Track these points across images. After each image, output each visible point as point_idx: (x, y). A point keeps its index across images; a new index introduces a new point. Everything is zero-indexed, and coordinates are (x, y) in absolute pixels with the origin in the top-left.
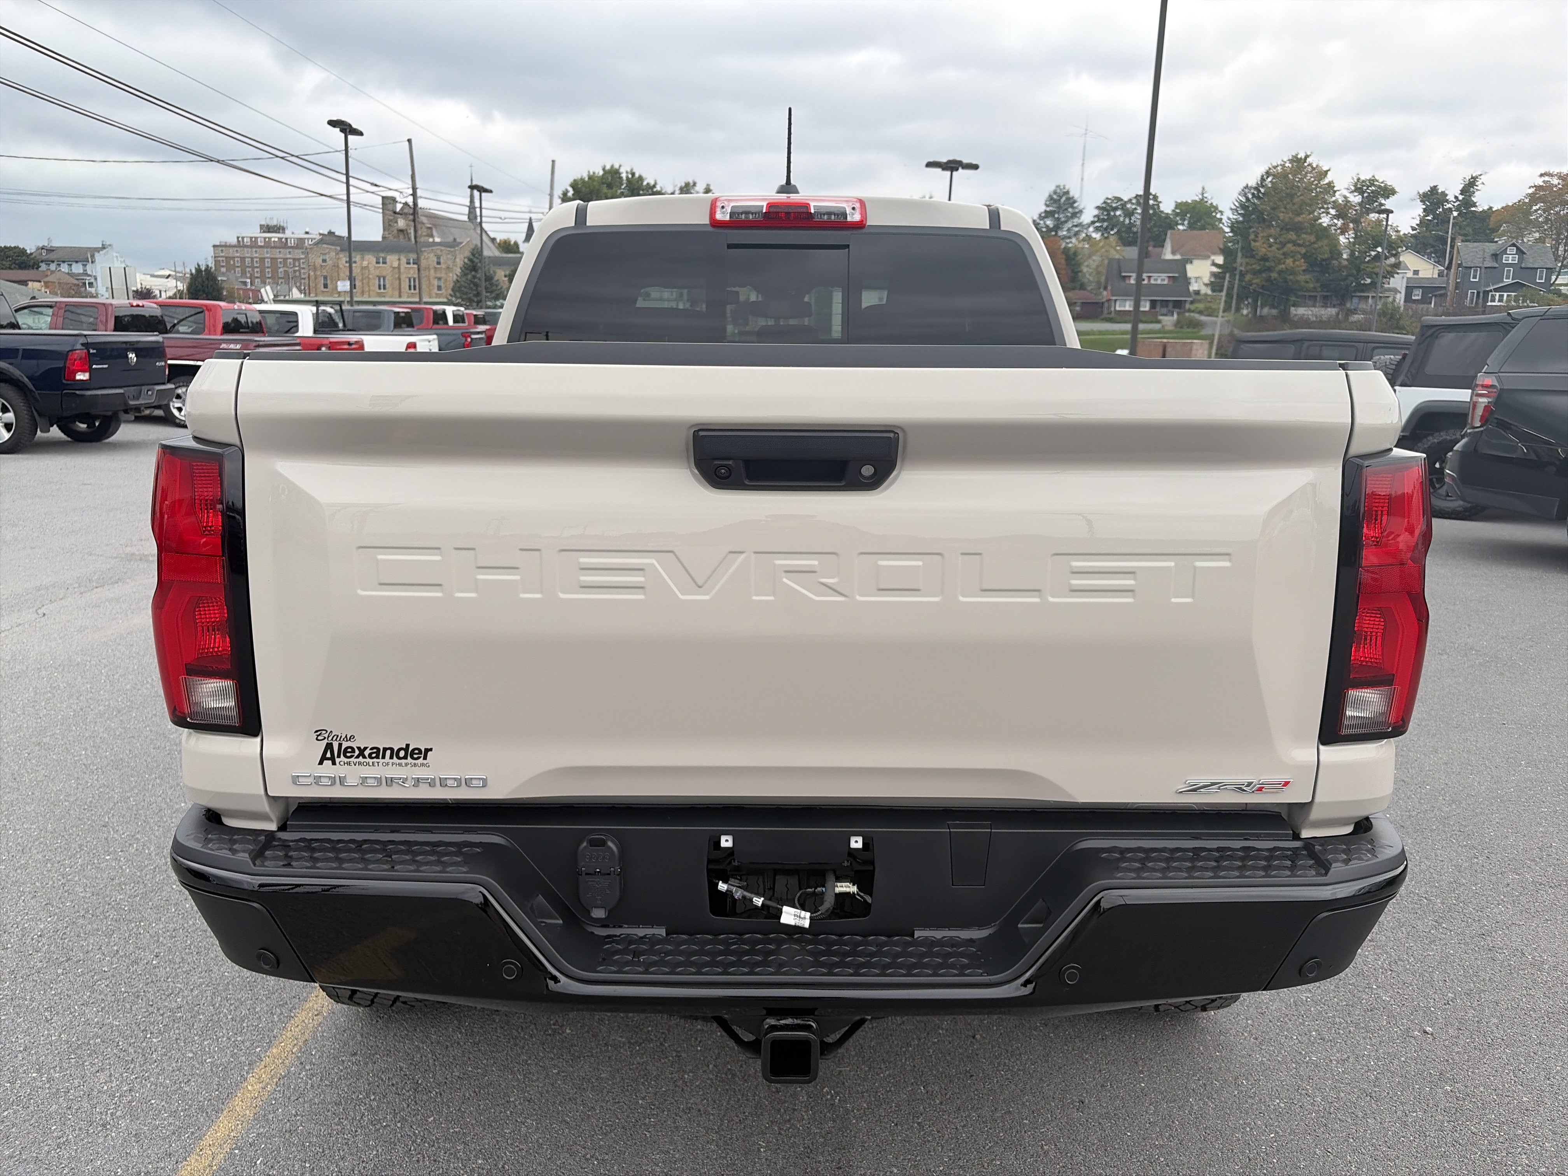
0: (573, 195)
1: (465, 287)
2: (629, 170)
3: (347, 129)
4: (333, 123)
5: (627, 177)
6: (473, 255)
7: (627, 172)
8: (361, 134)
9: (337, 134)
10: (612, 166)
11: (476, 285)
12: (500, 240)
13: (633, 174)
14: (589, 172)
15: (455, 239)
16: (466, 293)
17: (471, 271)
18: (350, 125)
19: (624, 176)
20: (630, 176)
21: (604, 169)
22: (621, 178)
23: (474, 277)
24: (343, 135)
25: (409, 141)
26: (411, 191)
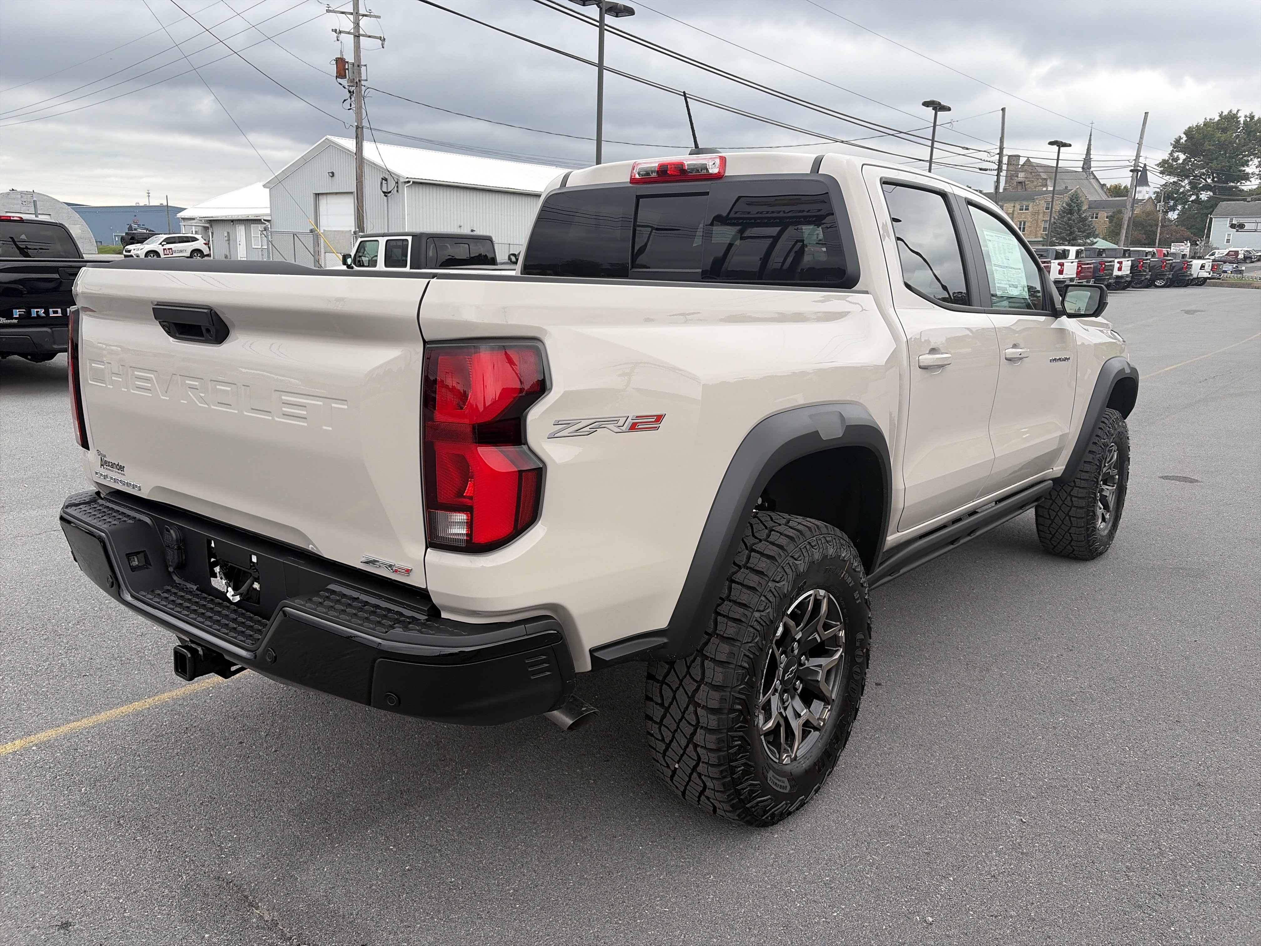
0: (1186, 141)
1: (1060, 228)
2: (1248, 114)
3: (938, 107)
4: (926, 104)
5: (1245, 121)
6: (1072, 200)
7: (1246, 116)
8: (949, 109)
9: (930, 111)
10: (1231, 111)
11: (1071, 227)
12: (1111, 186)
13: (1252, 117)
14: (1205, 119)
15: (1066, 187)
16: (1061, 233)
17: (1068, 214)
18: (939, 103)
19: (1242, 120)
20: (1248, 120)
21: (1220, 116)
22: (1238, 122)
23: (1069, 219)
24: (934, 111)
25: (1003, 110)
26: (998, 151)
